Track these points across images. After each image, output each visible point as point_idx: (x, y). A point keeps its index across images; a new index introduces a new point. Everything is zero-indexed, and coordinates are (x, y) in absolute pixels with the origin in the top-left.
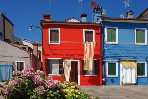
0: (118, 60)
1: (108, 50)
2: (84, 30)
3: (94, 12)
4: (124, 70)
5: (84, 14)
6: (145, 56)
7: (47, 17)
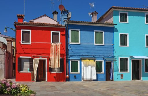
0: (80, 59)
1: (72, 49)
2: (51, 32)
3: (62, 13)
4: (85, 67)
5: (55, 11)
6: (103, 55)
7: (21, 17)
